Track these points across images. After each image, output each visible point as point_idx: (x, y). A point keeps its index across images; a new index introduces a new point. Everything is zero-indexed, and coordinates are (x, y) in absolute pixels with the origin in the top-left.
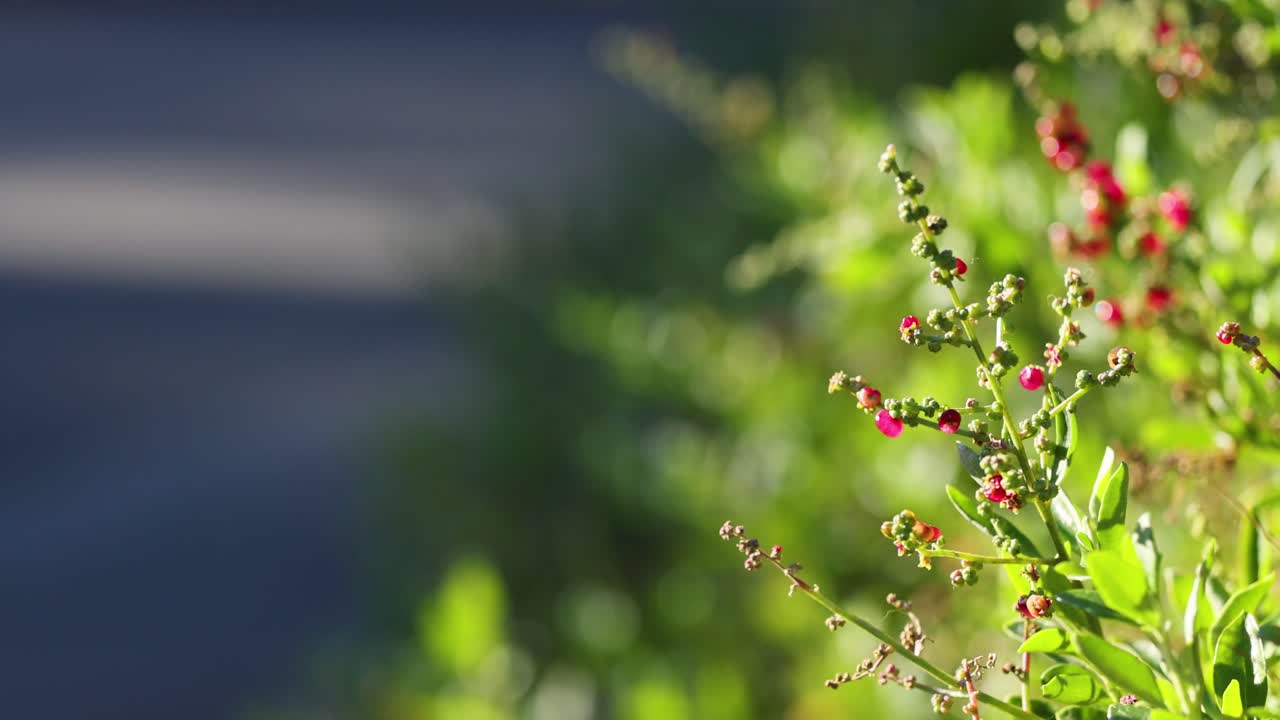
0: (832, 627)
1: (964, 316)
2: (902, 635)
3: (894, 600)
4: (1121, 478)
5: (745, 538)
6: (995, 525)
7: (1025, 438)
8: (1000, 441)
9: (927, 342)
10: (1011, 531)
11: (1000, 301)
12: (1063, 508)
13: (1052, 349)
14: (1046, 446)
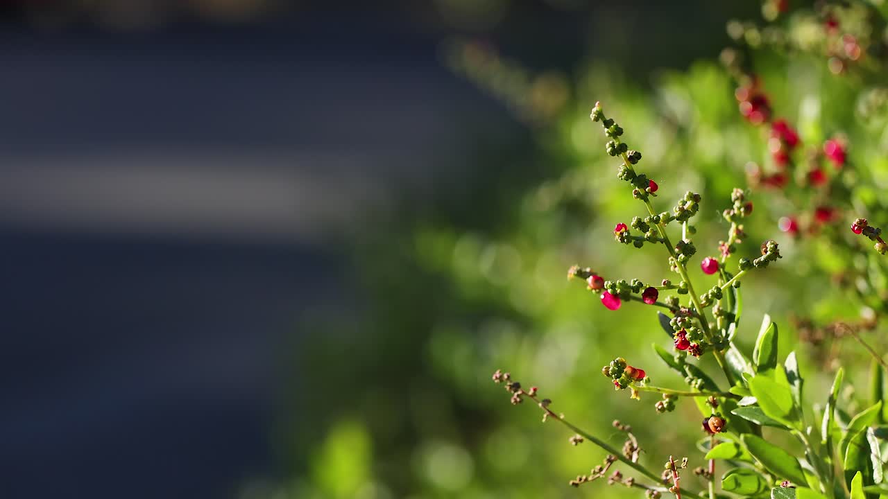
0: (574, 443)
1: (657, 221)
2: (624, 449)
3: (618, 425)
4: (772, 334)
5: (511, 382)
6: (687, 369)
7: (705, 307)
8: (687, 310)
9: (633, 241)
10: (697, 373)
11: (682, 210)
12: (735, 358)
13: (723, 245)
14: (721, 313)
